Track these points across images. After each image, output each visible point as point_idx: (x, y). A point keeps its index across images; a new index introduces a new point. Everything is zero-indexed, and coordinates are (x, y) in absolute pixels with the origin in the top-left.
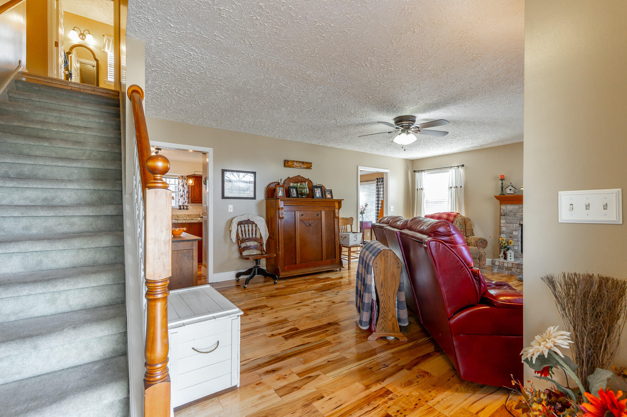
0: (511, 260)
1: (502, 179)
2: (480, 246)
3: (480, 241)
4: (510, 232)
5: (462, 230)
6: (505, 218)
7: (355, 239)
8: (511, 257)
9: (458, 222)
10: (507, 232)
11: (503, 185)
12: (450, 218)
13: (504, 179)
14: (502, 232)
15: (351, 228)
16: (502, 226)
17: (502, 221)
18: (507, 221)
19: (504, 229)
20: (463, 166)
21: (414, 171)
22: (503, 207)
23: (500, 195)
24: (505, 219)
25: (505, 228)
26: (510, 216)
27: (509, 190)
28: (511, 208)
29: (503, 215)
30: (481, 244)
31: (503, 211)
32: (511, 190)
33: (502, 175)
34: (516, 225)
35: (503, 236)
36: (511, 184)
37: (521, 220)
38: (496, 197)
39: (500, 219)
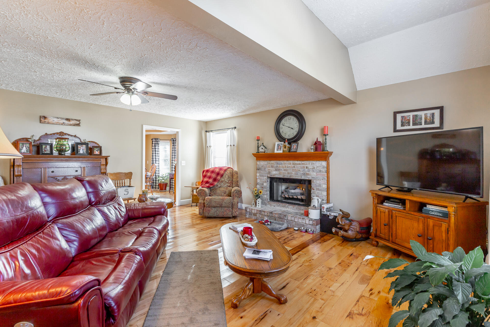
0: (259, 207)
1: (258, 140)
2: (236, 196)
3: (236, 191)
4: (262, 183)
5: (229, 182)
6: (259, 172)
7: (126, 193)
8: (259, 205)
9: (227, 175)
10: (260, 184)
11: (259, 144)
12: (221, 172)
13: (259, 140)
15: (130, 182)
16: (258, 178)
17: (258, 175)
18: (261, 174)
20: (235, 128)
21: (206, 131)
22: (258, 163)
23: (257, 153)
25: (259, 180)
26: (262, 170)
27: (261, 148)
28: (262, 164)
29: (258, 169)
30: (236, 194)
31: (258, 166)
32: (262, 149)
33: (257, 137)
34: (265, 177)
35: (258, 186)
36: (263, 144)
37: (268, 173)
38: (253, 154)
39: (256, 172)
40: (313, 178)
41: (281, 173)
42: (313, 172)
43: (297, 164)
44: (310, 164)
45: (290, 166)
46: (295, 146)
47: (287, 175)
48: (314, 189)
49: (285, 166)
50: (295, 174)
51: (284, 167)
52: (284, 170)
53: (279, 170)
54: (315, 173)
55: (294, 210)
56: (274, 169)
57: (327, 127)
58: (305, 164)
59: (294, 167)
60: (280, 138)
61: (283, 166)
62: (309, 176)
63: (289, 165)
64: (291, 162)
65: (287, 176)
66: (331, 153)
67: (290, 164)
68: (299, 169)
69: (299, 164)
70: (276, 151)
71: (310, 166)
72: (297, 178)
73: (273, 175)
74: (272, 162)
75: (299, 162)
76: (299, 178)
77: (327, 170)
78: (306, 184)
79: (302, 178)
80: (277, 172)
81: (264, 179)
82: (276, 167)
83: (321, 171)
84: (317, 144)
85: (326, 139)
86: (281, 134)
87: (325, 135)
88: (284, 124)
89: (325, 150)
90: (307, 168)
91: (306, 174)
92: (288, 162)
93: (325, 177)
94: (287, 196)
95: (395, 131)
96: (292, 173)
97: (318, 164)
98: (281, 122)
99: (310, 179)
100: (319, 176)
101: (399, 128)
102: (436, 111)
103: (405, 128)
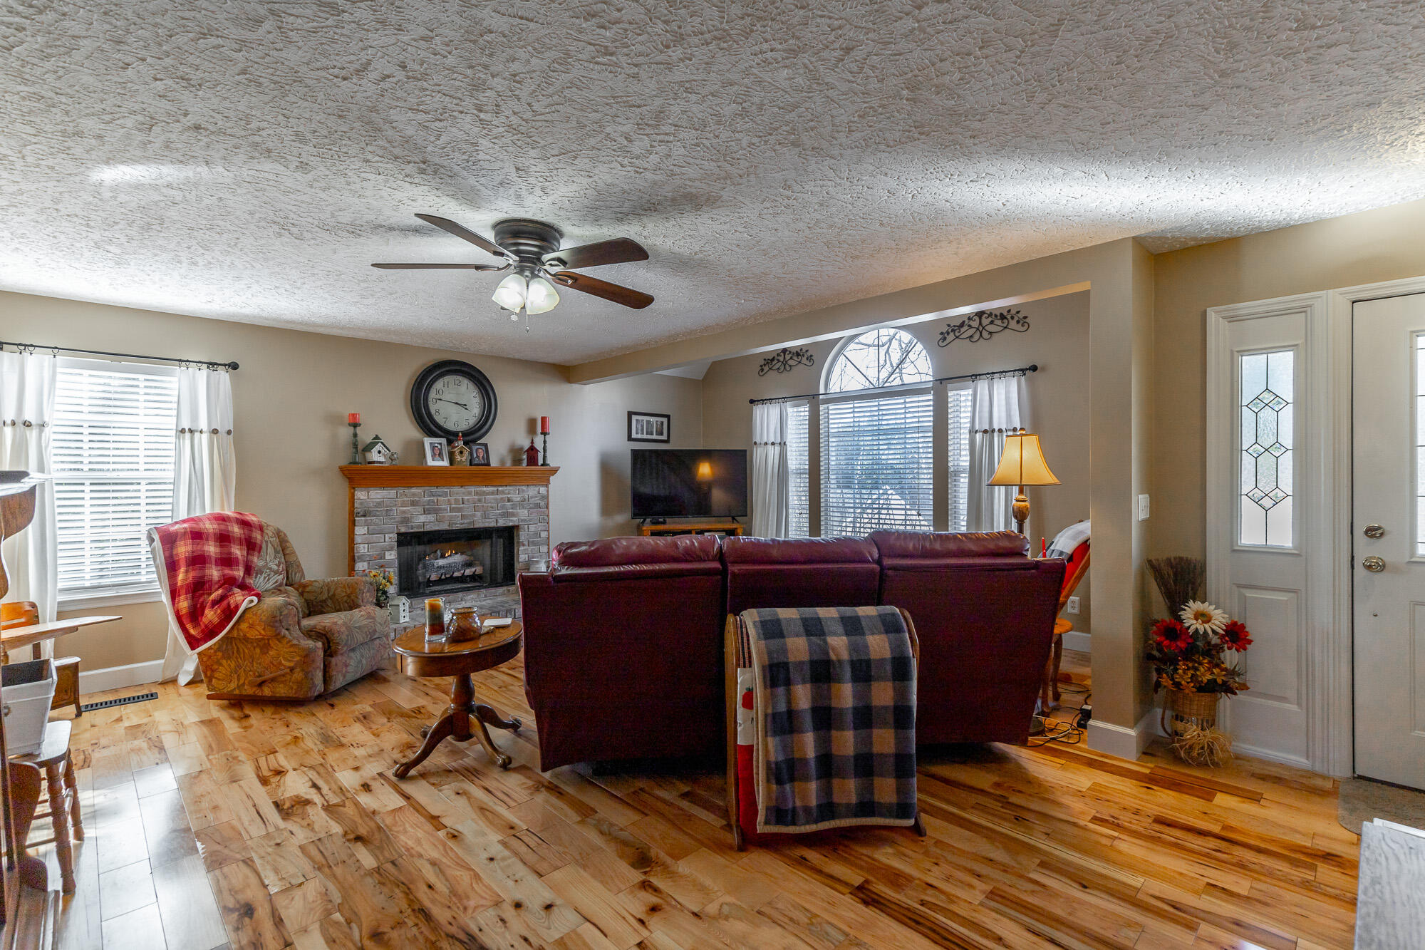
1: (354, 424)
4: (378, 555)
6: (366, 521)
9: (269, 545)
10: (372, 555)
11: (358, 439)
13: (359, 425)
14: (359, 557)
16: (360, 541)
17: (360, 530)
18: (371, 527)
19: (364, 548)
20: (234, 366)
22: (361, 495)
23: (351, 463)
24: (367, 524)
25: (366, 546)
26: (378, 516)
27: (375, 452)
28: (378, 496)
29: (361, 514)
31: (361, 504)
32: (379, 452)
33: (353, 415)
34: (391, 535)
35: (361, 566)
36: (377, 437)
37: (402, 522)
38: (342, 469)
39: (353, 524)
40: (522, 520)
41: (444, 516)
42: (523, 508)
43: (488, 494)
44: (514, 493)
45: (468, 499)
46: (480, 450)
47: (462, 522)
48: (524, 545)
49: (456, 500)
50: (482, 516)
51: (453, 502)
52: (452, 510)
53: (436, 511)
54: (526, 511)
56: (420, 509)
57: (544, 419)
58: (507, 492)
59: (480, 500)
60: (427, 424)
61: (449, 500)
62: (515, 519)
63: (466, 498)
64: (472, 489)
65: (462, 524)
66: (555, 471)
67: (469, 493)
68: (492, 505)
69: (492, 493)
70: (431, 462)
71: (516, 498)
72: (487, 525)
73: (419, 527)
74: (414, 490)
75: (490, 489)
76: (493, 525)
77: (548, 504)
78: (492, 538)
79: (499, 525)
80: (431, 517)
81: (387, 539)
82: (428, 504)
83: (538, 506)
84: (532, 451)
85: (545, 442)
86: (435, 416)
87: (544, 433)
88: (441, 392)
89: (544, 464)
90: (509, 500)
91: (507, 515)
92: (463, 490)
93: (546, 518)
94: (434, 578)
95: (630, 438)
96: (474, 515)
97: (532, 491)
98: (434, 386)
99: (516, 524)
100: (535, 517)
101: (634, 435)
102: (665, 420)
103: (639, 436)
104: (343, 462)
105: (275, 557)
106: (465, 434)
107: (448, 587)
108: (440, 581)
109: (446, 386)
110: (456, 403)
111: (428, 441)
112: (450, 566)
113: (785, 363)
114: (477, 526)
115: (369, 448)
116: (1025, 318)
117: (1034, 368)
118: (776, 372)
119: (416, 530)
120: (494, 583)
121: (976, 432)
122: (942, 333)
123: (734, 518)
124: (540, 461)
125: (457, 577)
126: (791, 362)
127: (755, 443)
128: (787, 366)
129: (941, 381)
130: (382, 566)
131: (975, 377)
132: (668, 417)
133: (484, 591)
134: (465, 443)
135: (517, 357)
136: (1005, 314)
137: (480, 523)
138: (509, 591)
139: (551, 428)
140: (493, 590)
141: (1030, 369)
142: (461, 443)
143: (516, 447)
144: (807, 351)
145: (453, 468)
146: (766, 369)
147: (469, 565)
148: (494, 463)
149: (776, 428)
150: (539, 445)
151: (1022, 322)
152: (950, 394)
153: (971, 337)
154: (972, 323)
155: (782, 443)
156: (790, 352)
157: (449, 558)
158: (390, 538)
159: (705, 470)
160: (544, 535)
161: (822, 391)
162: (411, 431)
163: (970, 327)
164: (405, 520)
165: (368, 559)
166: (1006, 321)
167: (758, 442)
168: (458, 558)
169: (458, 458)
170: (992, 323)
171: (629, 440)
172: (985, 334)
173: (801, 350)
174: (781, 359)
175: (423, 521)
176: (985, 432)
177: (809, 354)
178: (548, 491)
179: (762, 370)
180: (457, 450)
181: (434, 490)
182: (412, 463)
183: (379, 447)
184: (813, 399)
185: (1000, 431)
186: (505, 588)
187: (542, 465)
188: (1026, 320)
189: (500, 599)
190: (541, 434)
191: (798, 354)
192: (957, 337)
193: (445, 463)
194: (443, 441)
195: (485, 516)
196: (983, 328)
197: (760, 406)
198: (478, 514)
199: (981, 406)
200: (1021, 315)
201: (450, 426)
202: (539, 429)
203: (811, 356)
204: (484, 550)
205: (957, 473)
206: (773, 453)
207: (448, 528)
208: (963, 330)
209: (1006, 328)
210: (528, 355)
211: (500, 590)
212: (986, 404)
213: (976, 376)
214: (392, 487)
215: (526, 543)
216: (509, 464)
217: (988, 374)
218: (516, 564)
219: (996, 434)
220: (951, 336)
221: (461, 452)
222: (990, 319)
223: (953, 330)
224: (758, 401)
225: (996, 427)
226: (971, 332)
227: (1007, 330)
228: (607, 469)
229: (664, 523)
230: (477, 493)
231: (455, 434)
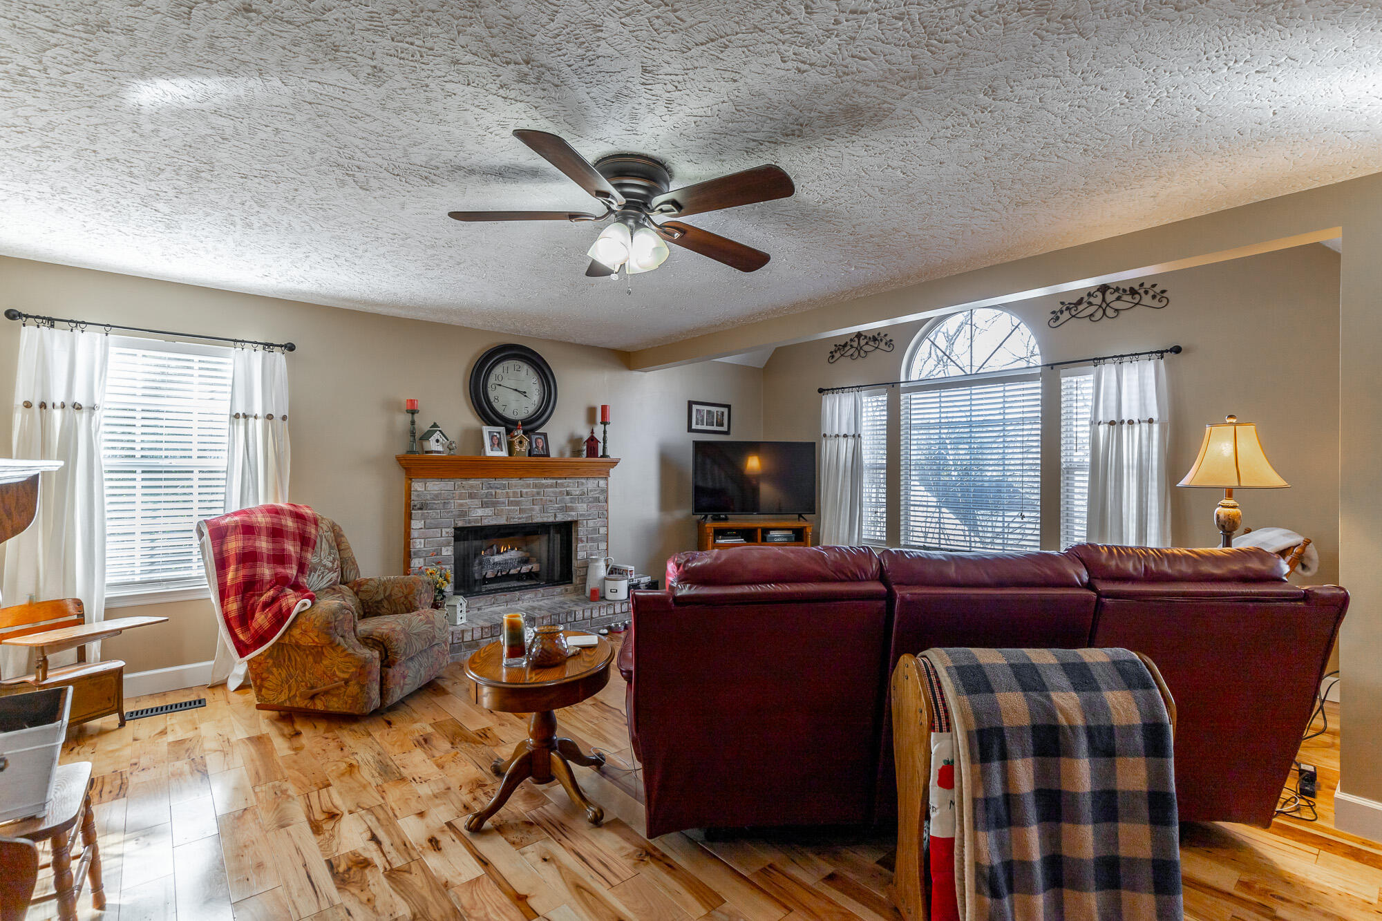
1: (412, 410)
4: (435, 551)
6: (422, 514)
10: (428, 551)
11: (416, 426)
13: (416, 412)
14: (415, 554)
16: (416, 536)
17: (416, 524)
18: (428, 521)
19: (420, 543)
20: (290, 347)
22: (417, 486)
23: (408, 452)
24: (424, 518)
25: (423, 540)
26: (435, 509)
27: (433, 440)
28: (436, 488)
29: (418, 506)
31: (418, 496)
32: (437, 441)
33: (411, 400)
34: (448, 530)
35: (417, 563)
36: (435, 425)
37: (460, 516)
38: (399, 459)
39: (409, 517)
40: (581, 515)
42: (582, 502)
43: (547, 486)
44: (573, 486)
45: (527, 492)
46: (540, 440)
47: (520, 516)
48: (582, 541)
49: (514, 492)
50: (540, 510)
51: (511, 495)
52: (510, 503)
53: (494, 504)
54: (585, 505)
55: (538, 601)
56: (477, 502)
57: (604, 408)
58: (566, 484)
59: (538, 493)
60: (486, 412)
61: (507, 493)
62: (573, 513)
63: (524, 490)
64: (531, 481)
65: (520, 518)
66: (614, 463)
67: (528, 486)
68: (551, 498)
69: (551, 486)
70: (490, 452)
71: (576, 491)
72: (545, 520)
73: (476, 521)
74: (472, 482)
75: (550, 481)
76: (551, 519)
77: (607, 498)
78: (549, 534)
79: (557, 520)
80: (488, 511)
81: (444, 534)
82: (486, 497)
83: (597, 500)
84: (592, 441)
85: (605, 432)
86: (494, 404)
87: (604, 423)
88: (500, 378)
89: (604, 456)
90: (568, 494)
91: (566, 509)
92: (521, 482)
93: (605, 512)
94: (490, 575)
95: (690, 429)
96: (532, 510)
97: (591, 484)
98: (493, 372)
99: (575, 519)
100: (594, 511)
101: (694, 426)
102: (726, 410)
103: (699, 427)
104: (401, 450)
105: (330, 554)
106: (526, 422)
107: (504, 585)
108: (496, 579)
109: (506, 371)
110: (516, 390)
111: (486, 429)
112: (506, 562)
113: (859, 349)
114: (535, 521)
115: (427, 436)
116: (1163, 292)
117: (1177, 350)
118: (849, 358)
119: (473, 524)
120: (552, 582)
121: (1099, 423)
122: (1053, 312)
123: (800, 515)
124: (600, 453)
125: (514, 575)
126: (867, 348)
127: (825, 435)
128: (862, 352)
129: (1052, 366)
130: (438, 563)
131: (1097, 361)
132: (729, 407)
133: (541, 590)
134: (525, 433)
135: (578, 341)
136: (1137, 287)
137: (539, 518)
138: (566, 590)
139: (611, 417)
140: (550, 590)
141: (1171, 350)
142: (520, 432)
143: (576, 438)
144: (886, 335)
145: (513, 458)
146: (837, 355)
147: (525, 561)
148: (554, 454)
149: (849, 419)
150: (599, 435)
151: (1158, 297)
152: (1063, 380)
153: (1092, 315)
154: (1092, 300)
155: (857, 435)
156: (866, 337)
157: (505, 554)
158: (447, 533)
159: (753, 463)
160: (603, 530)
161: (903, 379)
162: (470, 419)
163: (1090, 304)
164: (463, 514)
165: (424, 555)
166: (1137, 297)
167: (828, 434)
168: (514, 554)
169: (517, 448)
170: (1118, 299)
171: (688, 431)
172: (1110, 312)
173: (879, 334)
174: (855, 344)
175: (482, 516)
176: (1112, 423)
177: (888, 338)
178: (607, 484)
179: (833, 357)
180: (516, 440)
181: (492, 482)
182: (470, 453)
183: (437, 435)
184: (892, 387)
185: (1131, 422)
186: (562, 587)
187: (601, 457)
188: (1165, 295)
189: (557, 599)
190: (601, 423)
191: (875, 339)
192: (1073, 316)
193: (504, 453)
194: (502, 429)
195: (543, 510)
196: (1108, 305)
197: (830, 395)
198: (537, 508)
199: (1106, 394)
200: (1157, 289)
201: (509, 414)
202: (599, 419)
203: (891, 340)
204: (541, 546)
205: (1070, 470)
206: (846, 447)
207: (506, 523)
208: (1080, 308)
209: (1137, 304)
210: (592, 339)
211: (558, 589)
212: (1113, 390)
213: (1100, 359)
214: (450, 478)
215: (585, 539)
216: (568, 454)
217: (1115, 357)
218: (574, 561)
219: (1125, 426)
220: (1066, 315)
221: (521, 442)
222: (1116, 295)
223: (1068, 309)
224: (828, 390)
225: (1125, 417)
226: (1091, 310)
227: (1138, 306)
228: (666, 462)
229: (726, 519)
230: (535, 486)
231: (515, 423)
